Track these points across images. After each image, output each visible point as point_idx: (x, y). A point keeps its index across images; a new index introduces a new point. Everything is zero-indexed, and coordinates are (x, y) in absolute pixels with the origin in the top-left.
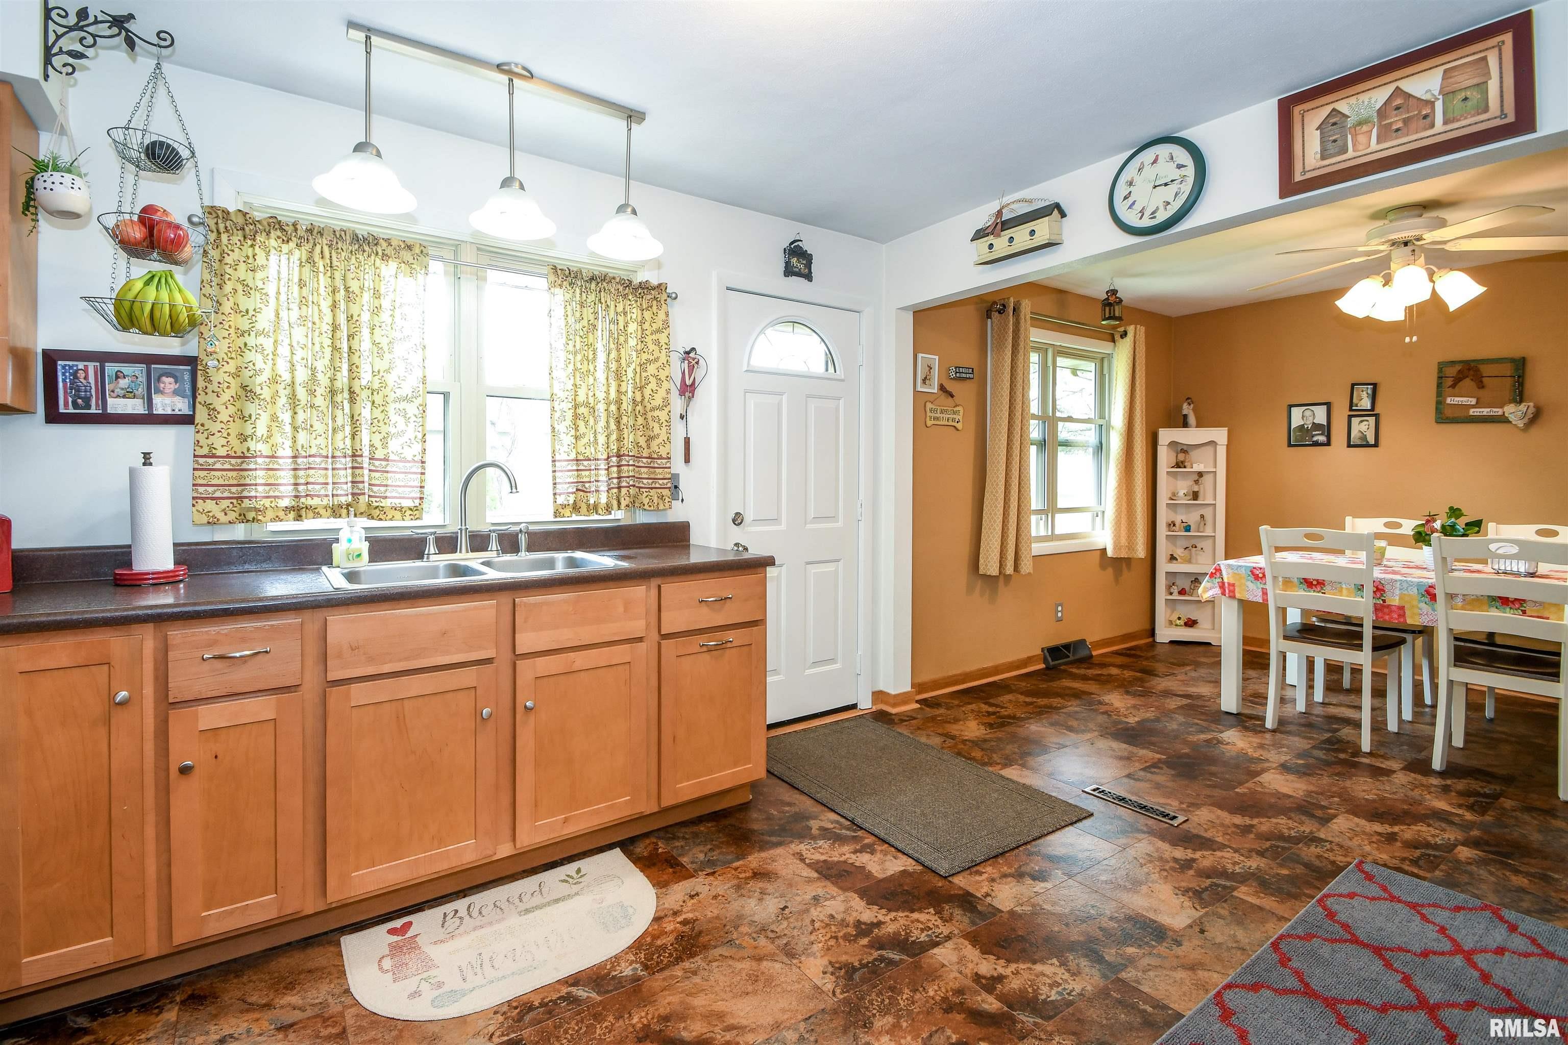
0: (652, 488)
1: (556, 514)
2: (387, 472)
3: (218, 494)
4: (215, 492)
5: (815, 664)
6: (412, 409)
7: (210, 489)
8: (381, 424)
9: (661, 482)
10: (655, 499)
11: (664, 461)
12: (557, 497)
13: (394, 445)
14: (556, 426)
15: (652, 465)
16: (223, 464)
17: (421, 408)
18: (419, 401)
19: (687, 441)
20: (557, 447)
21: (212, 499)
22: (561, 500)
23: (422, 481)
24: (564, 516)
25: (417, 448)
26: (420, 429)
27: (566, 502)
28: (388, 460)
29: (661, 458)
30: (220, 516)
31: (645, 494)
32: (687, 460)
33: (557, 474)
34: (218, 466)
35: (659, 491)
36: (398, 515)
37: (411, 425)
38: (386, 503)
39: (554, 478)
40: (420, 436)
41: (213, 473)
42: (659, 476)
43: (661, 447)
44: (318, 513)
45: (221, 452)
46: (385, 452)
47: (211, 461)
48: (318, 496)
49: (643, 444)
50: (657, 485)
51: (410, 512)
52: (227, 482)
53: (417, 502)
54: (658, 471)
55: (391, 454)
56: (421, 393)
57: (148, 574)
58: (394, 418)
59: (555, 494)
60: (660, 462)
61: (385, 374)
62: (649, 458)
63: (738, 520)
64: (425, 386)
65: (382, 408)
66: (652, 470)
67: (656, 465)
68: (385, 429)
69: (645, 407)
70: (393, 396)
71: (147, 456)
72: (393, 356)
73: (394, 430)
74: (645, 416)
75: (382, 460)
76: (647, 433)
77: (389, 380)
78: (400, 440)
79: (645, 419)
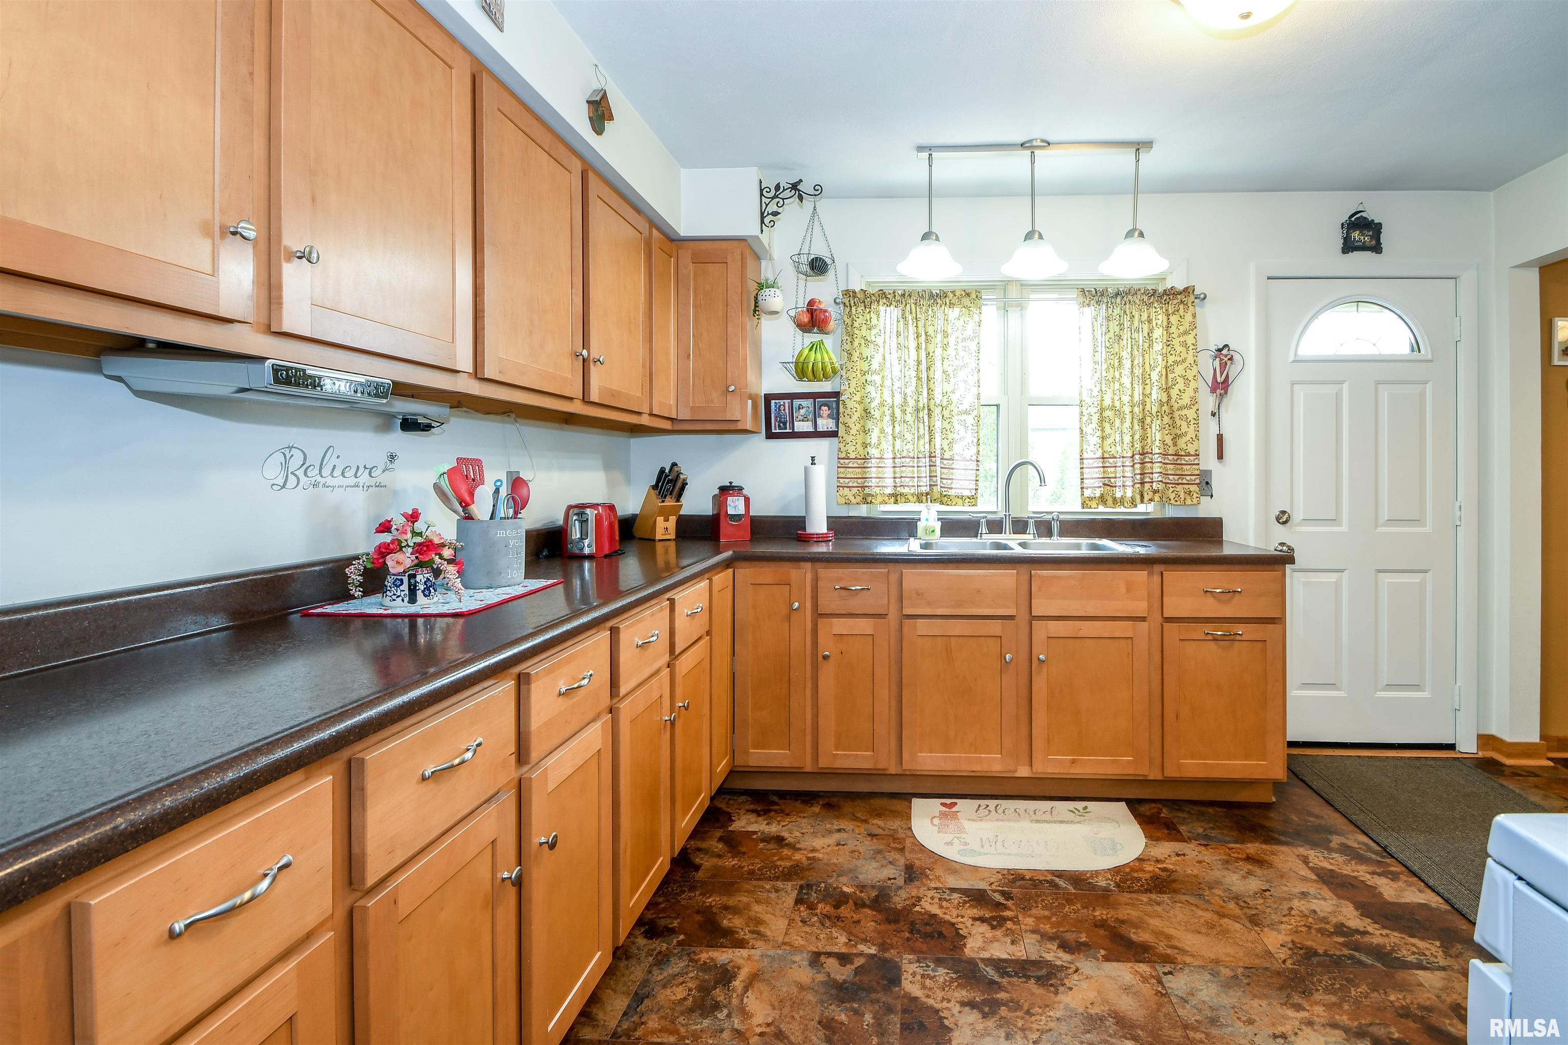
0: (1178, 484)
1: (1084, 505)
2: (953, 469)
3: (850, 484)
4: (849, 482)
5: (1390, 687)
6: (970, 420)
7: (847, 481)
8: (948, 432)
9: (1188, 478)
10: (1182, 495)
11: (1192, 458)
12: (1085, 490)
13: (957, 448)
14: (1085, 429)
15: (1179, 462)
16: (853, 464)
17: (976, 418)
18: (975, 412)
19: (1220, 438)
20: (1085, 447)
21: (848, 487)
22: (1088, 493)
23: (977, 476)
24: (1090, 507)
25: (974, 450)
26: (976, 435)
27: (1092, 495)
28: (953, 460)
29: (1189, 455)
30: (852, 499)
31: (1171, 490)
32: (1220, 456)
33: (1085, 470)
34: (850, 465)
35: (1187, 487)
36: (960, 501)
37: (970, 432)
38: (952, 492)
39: (1082, 474)
40: (975, 440)
41: (848, 469)
42: (1186, 473)
43: (1189, 445)
44: (908, 499)
45: (852, 455)
46: (952, 453)
47: (847, 461)
48: (908, 486)
49: (1170, 442)
50: (1184, 481)
51: (968, 500)
52: (855, 476)
53: (974, 492)
54: (1185, 467)
55: (955, 455)
56: (976, 407)
57: (814, 534)
58: (957, 427)
59: (1082, 488)
60: (1187, 458)
61: (951, 394)
62: (1175, 455)
63: (1283, 519)
64: (981, 401)
65: (949, 420)
66: (1179, 467)
67: (1183, 462)
68: (951, 436)
69: (1171, 407)
70: (956, 411)
71: (813, 458)
72: (957, 380)
73: (957, 437)
74: (1172, 415)
75: (949, 459)
76: (1173, 431)
77: (954, 398)
78: (961, 444)
79: (1171, 418)
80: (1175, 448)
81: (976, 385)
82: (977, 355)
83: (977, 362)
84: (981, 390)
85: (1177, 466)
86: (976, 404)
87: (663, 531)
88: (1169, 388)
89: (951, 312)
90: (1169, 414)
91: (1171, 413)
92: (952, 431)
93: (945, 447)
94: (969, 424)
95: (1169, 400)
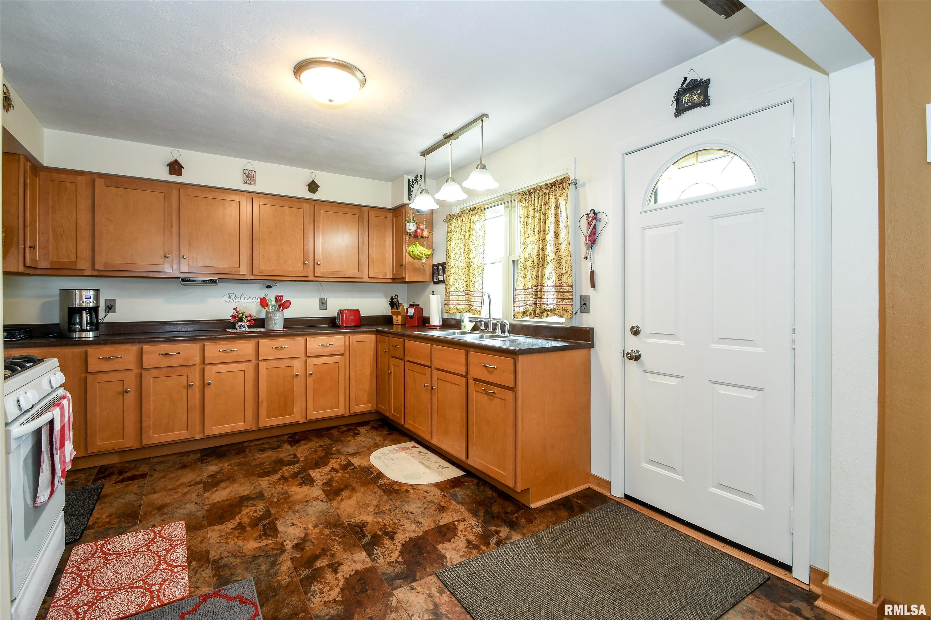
0: (561, 305)
1: (515, 316)
2: (474, 296)
6: (480, 271)
8: (472, 278)
9: (567, 301)
10: (562, 312)
11: (569, 288)
12: (515, 308)
13: (476, 286)
15: (562, 290)
17: (482, 270)
18: (481, 268)
19: (592, 273)
22: (517, 309)
23: (482, 300)
24: (518, 318)
25: (481, 286)
26: (482, 279)
27: (519, 311)
28: (475, 292)
29: (568, 286)
32: (593, 285)
33: (516, 297)
35: (565, 306)
36: (476, 313)
37: (480, 277)
38: (473, 308)
42: (566, 297)
43: (569, 279)
44: (460, 311)
46: (474, 288)
48: (460, 305)
49: (557, 278)
50: (564, 303)
51: (479, 312)
53: (481, 308)
54: (566, 294)
56: (482, 264)
58: (477, 275)
59: (514, 306)
60: (567, 288)
61: (473, 259)
62: (559, 286)
63: (636, 332)
64: (485, 261)
65: (472, 272)
66: (562, 294)
67: (565, 291)
68: (473, 280)
69: (559, 255)
70: (476, 267)
71: (433, 292)
72: (476, 252)
73: (476, 280)
74: (559, 261)
75: (473, 291)
76: (559, 271)
77: (475, 261)
78: (478, 284)
79: (558, 263)
80: (560, 282)
81: (482, 253)
82: (483, 237)
83: (483, 241)
84: (485, 256)
85: (560, 293)
86: (482, 263)
87: (396, 321)
88: (559, 244)
89: (475, 218)
90: (556, 260)
91: (558, 260)
92: (474, 278)
93: (471, 286)
94: (480, 274)
95: (557, 251)
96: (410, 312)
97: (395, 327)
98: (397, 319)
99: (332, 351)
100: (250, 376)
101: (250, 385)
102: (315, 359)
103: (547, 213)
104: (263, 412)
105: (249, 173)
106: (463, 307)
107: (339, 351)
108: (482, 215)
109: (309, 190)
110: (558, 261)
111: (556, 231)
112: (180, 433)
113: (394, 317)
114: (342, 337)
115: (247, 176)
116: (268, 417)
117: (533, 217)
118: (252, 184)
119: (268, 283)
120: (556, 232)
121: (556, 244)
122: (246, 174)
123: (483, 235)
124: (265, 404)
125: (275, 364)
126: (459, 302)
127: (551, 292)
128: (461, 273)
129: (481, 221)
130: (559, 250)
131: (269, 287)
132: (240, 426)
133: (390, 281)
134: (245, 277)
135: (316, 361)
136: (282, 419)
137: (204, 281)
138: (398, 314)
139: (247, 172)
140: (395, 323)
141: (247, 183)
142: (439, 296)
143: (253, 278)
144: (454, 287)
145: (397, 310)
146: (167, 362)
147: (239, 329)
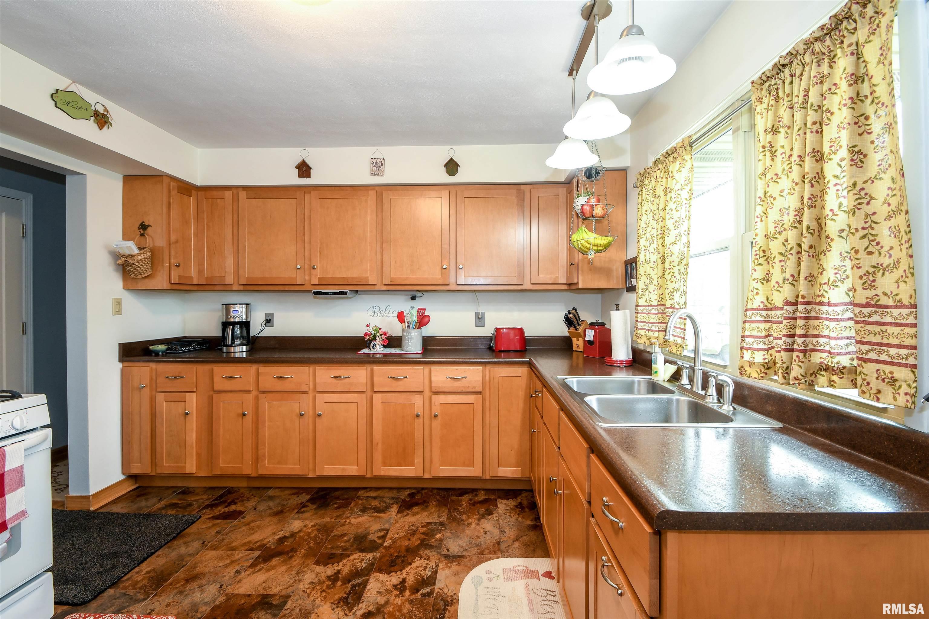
1: (742, 371)
6: (682, 269)
8: (669, 282)
9: (893, 351)
11: (904, 312)
12: (744, 351)
13: (676, 297)
15: (874, 318)
17: (685, 267)
18: (685, 262)
22: (750, 356)
24: (750, 376)
25: (684, 298)
26: (685, 284)
27: (755, 360)
28: (674, 308)
29: (900, 306)
33: (749, 325)
35: (889, 370)
36: (675, 349)
37: (682, 281)
39: (746, 329)
40: (685, 289)
42: (890, 341)
43: (899, 285)
44: (651, 341)
46: (671, 302)
48: (651, 331)
50: (883, 359)
51: (680, 348)
53: (682, 341)
54: (890, 330)
56: (686, 255)
57: (615, 361)
58: (676, 276)
60: (896, 313)
61: (671, 247)
62: (868, 305)
64: (689, 248)
65: (669, 271)
66: (874, 328)
67: (888, 320)
68: (671, 286)
69: (867, 215)
70: (677, 261)
71: (617, 306)
72: (677, 232)
73: (677, 286)
74: (866, 232)
75: (670, 308)
76: (867, 263)
77: (675, 249)
78: (679, 294)
79: (864, 237)
80: (870, 293)
81: (686, 233)
82: (688, 202)
83: (688, 209)
84: (691, 238)
85: (868, 327)
86: (686, 252)
87: (575, 346)
88: (866, 182)
89: (674, 167)
90: (857, 230)
91: (863, 228)
92: (672, 282)
93: (667, 297)
94: (682, 274)
95: (860, 204)
96: (589, 336)
97: (574, 353)
98: (578, 343)
99: (465, 387)
100: (363, 410)
101: (363, 422)
102: (442, 396)
103: (824, 102)
104: (378, 457)
105: (376, 162)
106: (656, 334)
107: (475, 387)
108: (687, 157)
109: (447, 172)
110: (862, 233)
111: (854, 146)
112: (293, 468)
113: (574, 339)
114: (479, 368)
115: (374, 166)
116: (385, 464)
117: (789, 128)
118: (381, 176)
119: (414, 293)
120: (856, 149)
121: (854, 185)
122: (373, 164)
123: (687, 196)
124: (380, 446)
125: (392, 398)
126: (650, 325)
127: (841, 320)
128: (653, 274)
129: (685, 172)
130: (865, 201)
131: (413, 298)
132: (352, 470)
133: (565, 287)
134: (377, 288)
135: (442, 398)
136: (401, 469)
137: (335, 294)
138: (578, 336)
139: (375, 161)
140: (574, 349)
141: (374, 175)
142: (628, 312)
143: (385, 288)
144: (644, 298)
145: (576, 330)
146: (279, 386)
147: (372, 349)
